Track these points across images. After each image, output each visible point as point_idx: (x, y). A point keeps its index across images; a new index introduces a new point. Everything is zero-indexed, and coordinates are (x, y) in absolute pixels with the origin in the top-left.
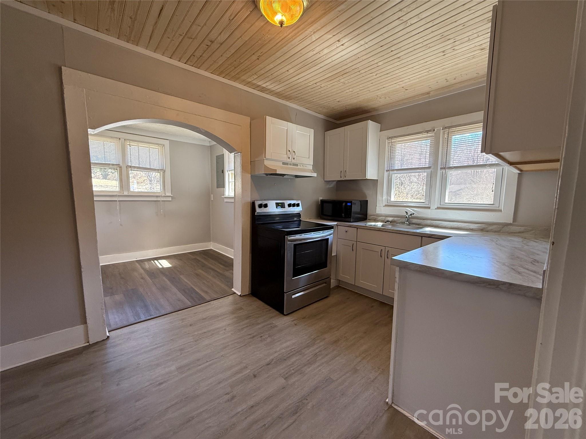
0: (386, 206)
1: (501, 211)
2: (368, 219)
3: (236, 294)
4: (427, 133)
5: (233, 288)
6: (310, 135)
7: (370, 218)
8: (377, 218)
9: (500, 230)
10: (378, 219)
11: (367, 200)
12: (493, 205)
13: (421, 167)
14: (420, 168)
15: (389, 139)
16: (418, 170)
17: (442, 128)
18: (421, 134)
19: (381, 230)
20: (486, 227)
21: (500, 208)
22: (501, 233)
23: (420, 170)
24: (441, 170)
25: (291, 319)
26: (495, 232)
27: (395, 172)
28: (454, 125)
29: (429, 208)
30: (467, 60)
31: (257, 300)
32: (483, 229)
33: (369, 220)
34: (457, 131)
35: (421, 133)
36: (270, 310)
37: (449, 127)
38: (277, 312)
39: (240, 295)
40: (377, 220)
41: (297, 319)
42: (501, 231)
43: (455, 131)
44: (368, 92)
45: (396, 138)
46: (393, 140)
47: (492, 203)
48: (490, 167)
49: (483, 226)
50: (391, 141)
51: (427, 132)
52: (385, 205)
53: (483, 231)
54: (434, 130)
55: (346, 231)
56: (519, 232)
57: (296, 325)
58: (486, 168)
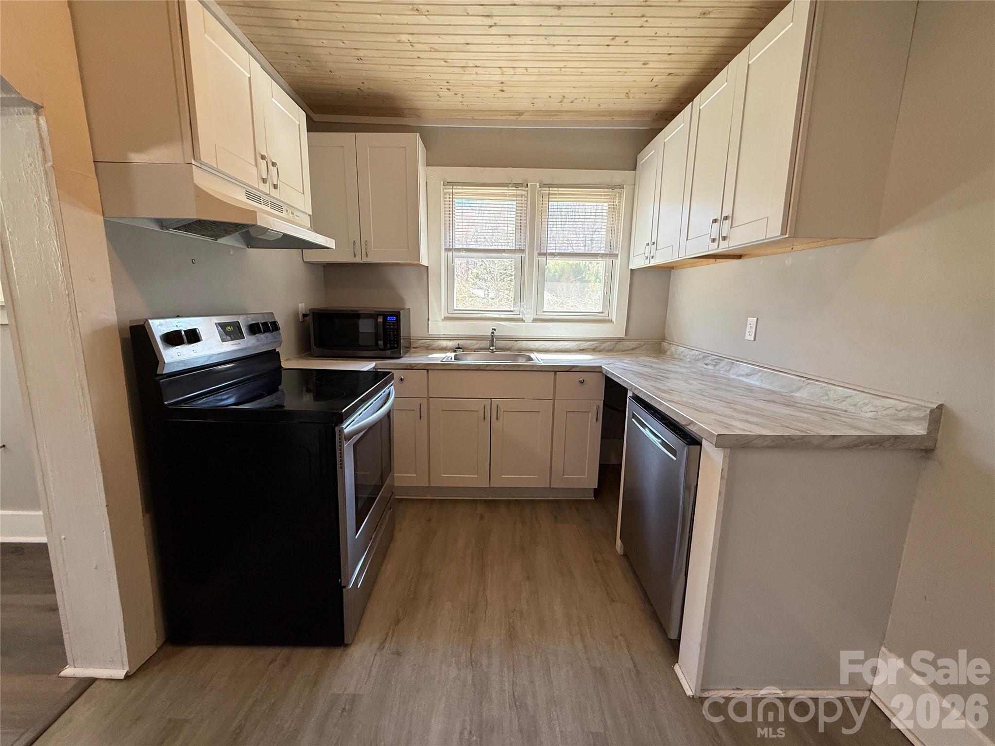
0: (447, 319)
1: (611, 321)
2: (412, 346)
3: (97, 682)
4: (516, 187)
5: (64, 663)
6: (299, 125)
7: (416, 346)
8: (432, 343)
9: (613, 349)
10: (434, 346)
11: (409, 309)
12: (602, 313)
13: (509, 248)
14: (507, 250)
15: (447, 185)
16: (504, 254)
17: (538, 184)
18: (507, 188)
19: (481, 368)
20: (599, 345)
21: (610, 318)
22: (615, 352)
23: (507, 253)
24: (539, 256)
25: (371, 643)
26: (609, 351)
27: (463, 254)
28: (556, 183)
29: (522, 320)
30: (615, 74)
31: (211, 650)
32: (595, 348)
33: (414, 348)
34: (559, 194)
35: (505, 187)
36: (288, 659)
37: (550, 186)
38: (317, 651)
39: (128, 677)
40: (431, 347)
41: (387, 634)
42: (615, 350)
43: (556, 194)
44: (443, 63)
45: (461, 187)
46: (455, 189)
47: (601, 311)
48: (602, 258)
49: (594, 344)
50: (451, 190)
51: (517, 185)
52: (445, 318)
53: (595, 351)
54: (527, 185)
55: (402, 379)
56: (633, 349)
57: (399, 654)
58: (597, 259)
